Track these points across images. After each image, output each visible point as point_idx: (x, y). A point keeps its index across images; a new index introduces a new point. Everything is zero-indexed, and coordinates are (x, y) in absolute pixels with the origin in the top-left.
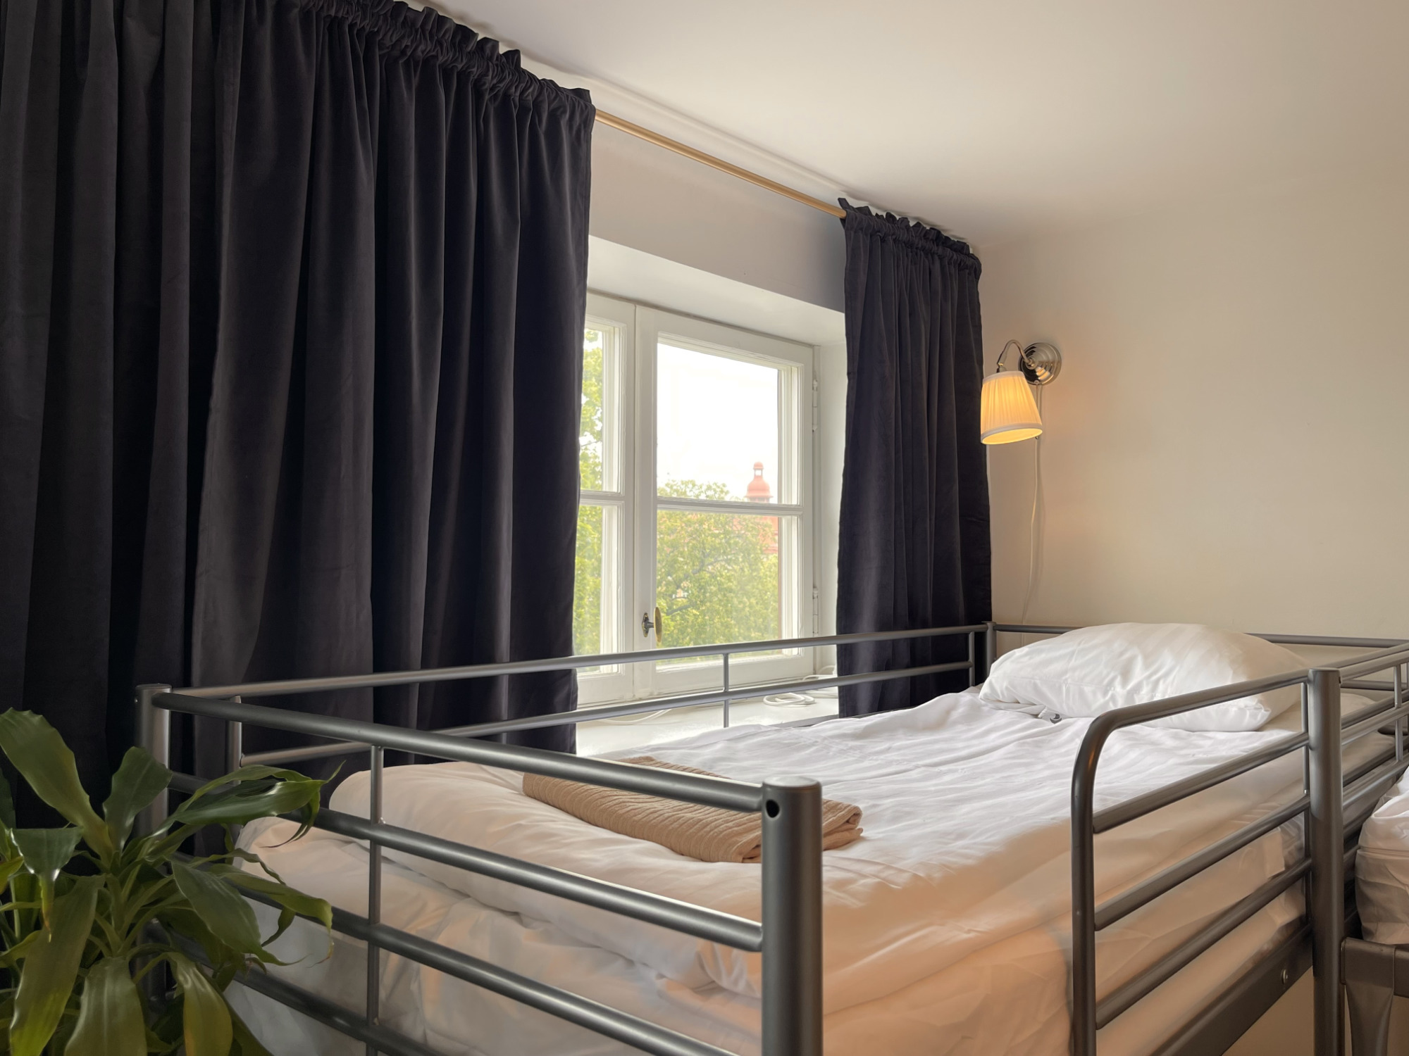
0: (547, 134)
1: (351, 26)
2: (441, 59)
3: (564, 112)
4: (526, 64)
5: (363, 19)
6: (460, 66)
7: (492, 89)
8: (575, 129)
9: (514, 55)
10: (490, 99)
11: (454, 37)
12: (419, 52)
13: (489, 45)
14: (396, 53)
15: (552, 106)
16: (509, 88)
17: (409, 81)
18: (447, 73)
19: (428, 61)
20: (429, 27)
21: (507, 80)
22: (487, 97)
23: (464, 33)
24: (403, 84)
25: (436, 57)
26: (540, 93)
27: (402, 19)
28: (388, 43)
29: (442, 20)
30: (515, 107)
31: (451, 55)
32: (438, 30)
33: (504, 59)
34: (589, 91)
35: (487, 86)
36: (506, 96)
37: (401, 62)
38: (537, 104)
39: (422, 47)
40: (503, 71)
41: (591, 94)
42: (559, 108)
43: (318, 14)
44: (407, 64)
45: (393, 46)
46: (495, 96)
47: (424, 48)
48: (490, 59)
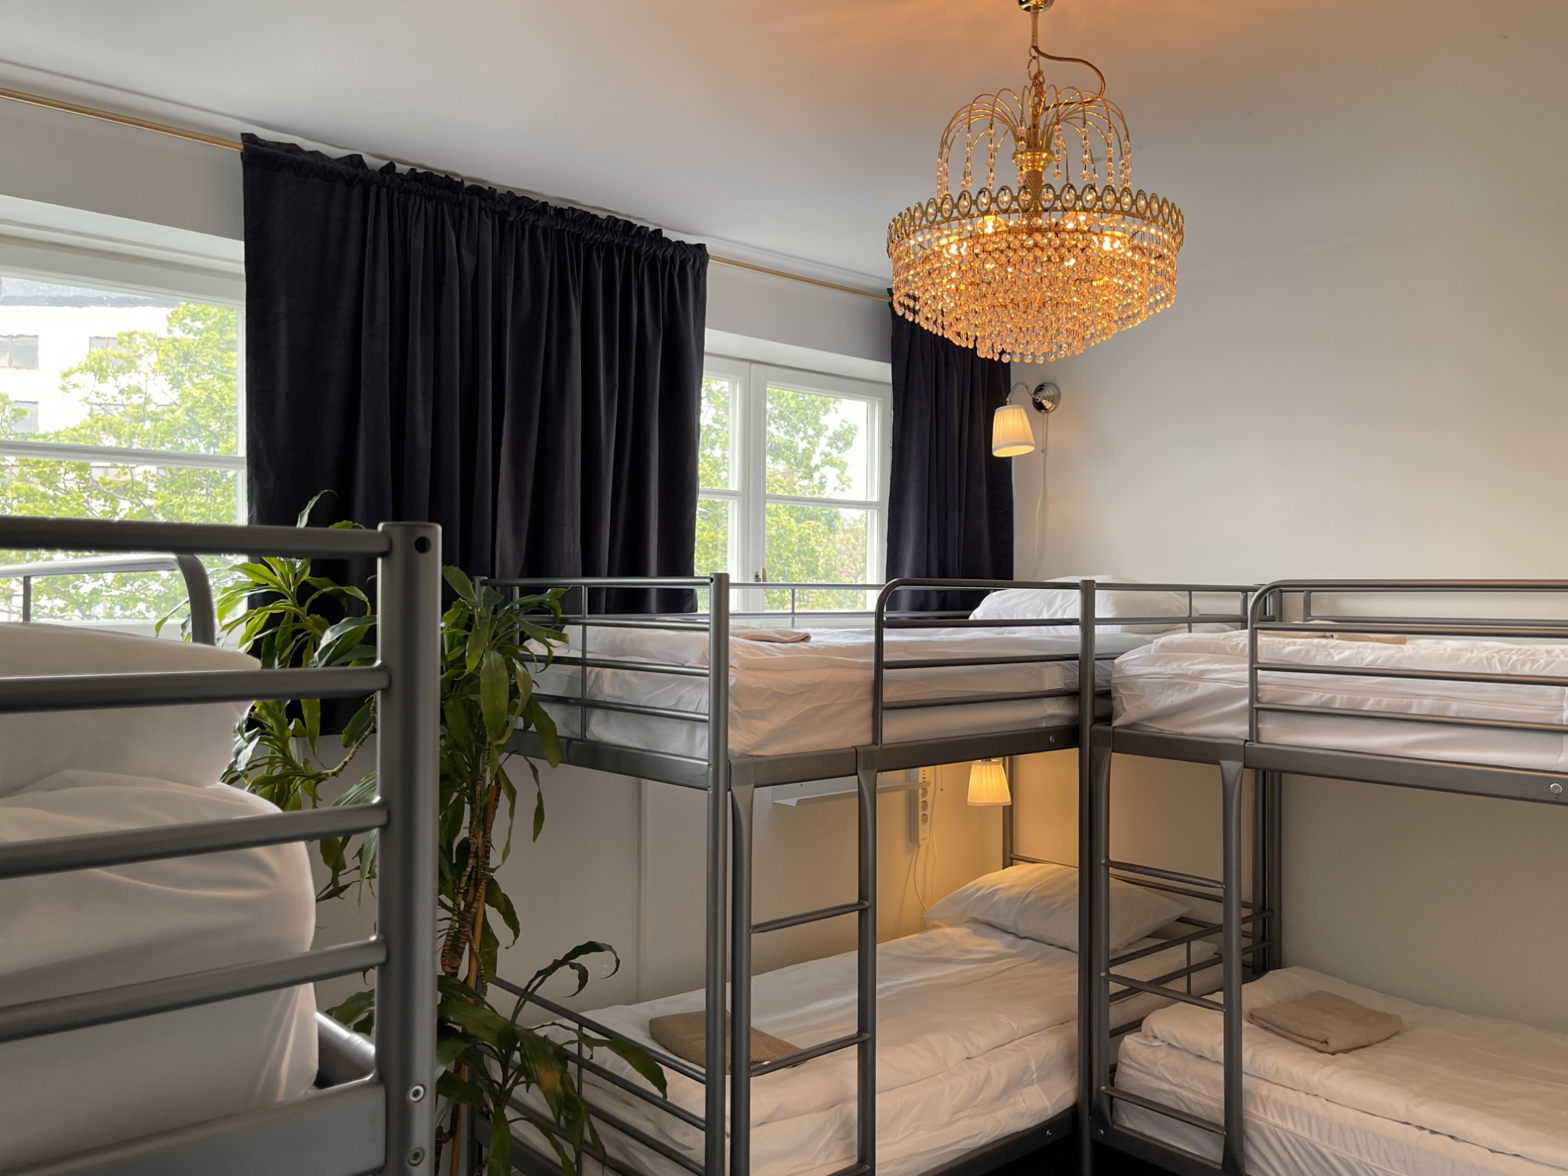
0: (679, 275)
1: (568, 232)
2: (616, 241)
3: (690, 260)
4: (665, 234)
5: (575, 227)
6: (627, 244)
7: (646, 253)
8: (696, 269)
9: (658, 232)
10: (645, 259)
11: (623, 229)
12: (604, 240)
13: (643, 230)
14: (592, 242)
15: (682, 258)
16: (656, 251)
17: (598, 256)
18: (620, 247)
19: (610, 243)
20: (610, 225)
21: (655, 247)
22: (643, 258)
23: (628, 225)
24: (596, 260)
25: (614, 241)
26: (674, 251)
27: (595, 223)
28: (587, 237)
29: (617, 220)
30: (659, 261)
31: (622, 238)
32: (615, 227)
33: (653, 236)
34: (704, 245)
35: (643, 252)
36: (655, 256)
37: (594, 247)
38: (673, 258)
39: (606, 237)
40: (652, 242)
41: (707, 246)
42: (685, 259)
43: (551, 229)
44: (598, 248)
45: (590, 239)
46: (647, 258)
47: (607, 237)
48: (644, 237)
